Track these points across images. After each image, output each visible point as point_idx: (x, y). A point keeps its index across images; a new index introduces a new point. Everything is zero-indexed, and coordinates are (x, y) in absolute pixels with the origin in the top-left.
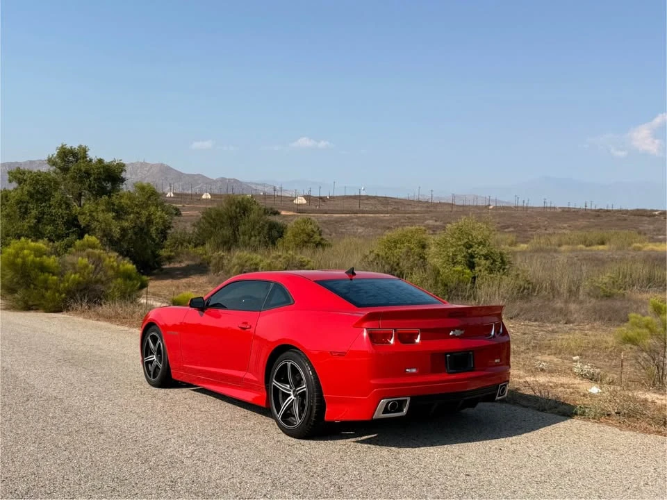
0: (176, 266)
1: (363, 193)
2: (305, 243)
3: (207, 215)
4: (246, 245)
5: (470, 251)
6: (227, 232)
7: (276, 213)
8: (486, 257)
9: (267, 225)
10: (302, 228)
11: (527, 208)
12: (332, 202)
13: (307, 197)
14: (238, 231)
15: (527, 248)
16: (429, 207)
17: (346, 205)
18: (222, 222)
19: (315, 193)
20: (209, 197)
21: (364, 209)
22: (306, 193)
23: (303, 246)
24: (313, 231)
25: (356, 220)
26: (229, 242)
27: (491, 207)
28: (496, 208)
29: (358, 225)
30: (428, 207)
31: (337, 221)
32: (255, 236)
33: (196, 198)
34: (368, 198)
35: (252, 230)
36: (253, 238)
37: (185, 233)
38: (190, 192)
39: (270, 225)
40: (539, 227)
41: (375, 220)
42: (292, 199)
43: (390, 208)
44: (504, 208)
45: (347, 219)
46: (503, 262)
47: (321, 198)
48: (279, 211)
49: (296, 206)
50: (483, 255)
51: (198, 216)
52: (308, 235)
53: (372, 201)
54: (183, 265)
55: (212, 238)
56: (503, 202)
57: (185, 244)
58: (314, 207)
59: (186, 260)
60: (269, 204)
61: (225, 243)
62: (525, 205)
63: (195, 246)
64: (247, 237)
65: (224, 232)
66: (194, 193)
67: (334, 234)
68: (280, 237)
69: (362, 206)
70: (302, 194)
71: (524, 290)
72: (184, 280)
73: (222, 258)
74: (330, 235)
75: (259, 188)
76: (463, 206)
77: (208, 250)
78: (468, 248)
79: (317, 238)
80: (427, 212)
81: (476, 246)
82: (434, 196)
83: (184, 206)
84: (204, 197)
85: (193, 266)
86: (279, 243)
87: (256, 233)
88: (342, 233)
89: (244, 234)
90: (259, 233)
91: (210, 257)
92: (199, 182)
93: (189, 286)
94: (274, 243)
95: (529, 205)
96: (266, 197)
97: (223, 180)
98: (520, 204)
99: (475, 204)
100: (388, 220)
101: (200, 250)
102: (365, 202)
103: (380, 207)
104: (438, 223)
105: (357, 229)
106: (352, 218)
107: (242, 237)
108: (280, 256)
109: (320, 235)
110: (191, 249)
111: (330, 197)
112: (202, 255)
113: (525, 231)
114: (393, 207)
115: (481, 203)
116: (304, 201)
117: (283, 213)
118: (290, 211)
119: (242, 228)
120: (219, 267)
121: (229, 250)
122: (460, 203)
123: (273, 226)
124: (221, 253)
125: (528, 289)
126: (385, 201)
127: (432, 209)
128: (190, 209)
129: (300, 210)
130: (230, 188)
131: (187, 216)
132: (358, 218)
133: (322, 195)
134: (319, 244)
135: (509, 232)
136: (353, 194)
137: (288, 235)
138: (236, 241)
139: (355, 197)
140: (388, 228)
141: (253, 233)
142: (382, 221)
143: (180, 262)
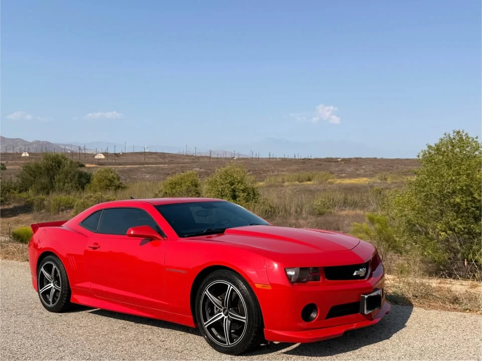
0: (5, 208)
1: (147, 151)
2: (107, 187)
3: (27, 168)
4: (61, 190)
5: (232, 187)
6: (45, 180)
7: (82, 166)
8: (243, 191)
9: (77, 174)
10: (105, 176)
11: (259, 158)
12: (124, 157)
13: (105, 154)
14: (54, 179)
15: (264, 184)
16: (195, 159)
17: (135, 159)
18: (41, 173)
19: (111, 151)
20: (28, 155)
21: (148, 161)
22: (104, 151)
23: (107, 189)
24: (113, 178)
25: (144, 169)
26: (46, 188)
27: (235, 159)
28: (239, 159)
29: (145, 173)
30: (193, 159)
31: (130, 170)
32: (68, 183)
33: (18, 156)
34: (151, 153)
35: (66, 178)
36: (66, 184)
37: (11, 183)
38: (11, 152)
39: (79, 175)
40: (269, 171)
41: (158, 169)
42: (94, 156)
43: (167, 161)
44: (243, 159)
45: (137, 169)
46: (254, 194)
47: (115, 154)
48: (84, 164)
49: (97, 160)
50: (241, 190)
51: (19, 169)
52: (110, 180)
53: (154, 156)
54: (11, 207)
55: (33, 186)
56: (242, 155)
57: (12, 191)
58: (111, 161)
59: (13, 203)
60: (75, 159)
61: (43, 189)
62: (257, 157)
63: (20, 192)
64: (61, 184)
65: (43, 180)
66: (15, 152)
67: (128, 180)
68: (87, 183)
69: (146, 159)
70: (101, 151)
71: (269, 212)
72: (13, 218)
73: (43, 200)
74: (126, 180)
75: (67, 148)
76: (217, 158)
77: (30, 195)
78: (232, 185)
79: (117, 182)
80: (192, 162)
81: (236, 183)
82: (197, 151)
83: (7, 162)
84: (23, 155)
85: (19, 207)
86: (87, 187)
87: (69, 180)
88: (135, 179)
89: (59, 181)
90: (71, 180)
91: (33, 199)
92: (19, 144)
93: (18, 223)
94: (83, 188)
95: (260, 157)
96: (73, 154)
97: (38, 142)
98: (254, 156)
99: (225, 157)
100: (167, 168)
101: (24, 195)
102: (150, 156)
103: (161, 160)
104: (202, 170)
105: (145, 176)
106: (140, 168)
107: (57, 184)
108: (91, 196)
109: (118, 180)
110: (17, 195)
111: (123, 154)
112: (27, 198)
113: (260, 173)
114: (169, 159)
115: (228, 156)
116: (103, 157)
117: (87, 165)
118: (92, 164)
119: (57, 177)
120: (41, 207)
121: (48, 193)
122: (215, 156)
123: (81, 175)
124: (41, 196)
125: (271, 211)
126: (163, 155)
127: (196, 160)
128: (12, 165)
129: (100, 163)
130: (44, 148)
131: (10, 170)
132: (145, 168)
133: (117, 152)
134: (118, 187)
135: (250, 175)
136: (139, 151)
137: (94, 181)
138: (52, 187)
139: (141, 153)
140: (168, 174)
141: (66, 181)
142: (163, 169)
143: (8, 205)
